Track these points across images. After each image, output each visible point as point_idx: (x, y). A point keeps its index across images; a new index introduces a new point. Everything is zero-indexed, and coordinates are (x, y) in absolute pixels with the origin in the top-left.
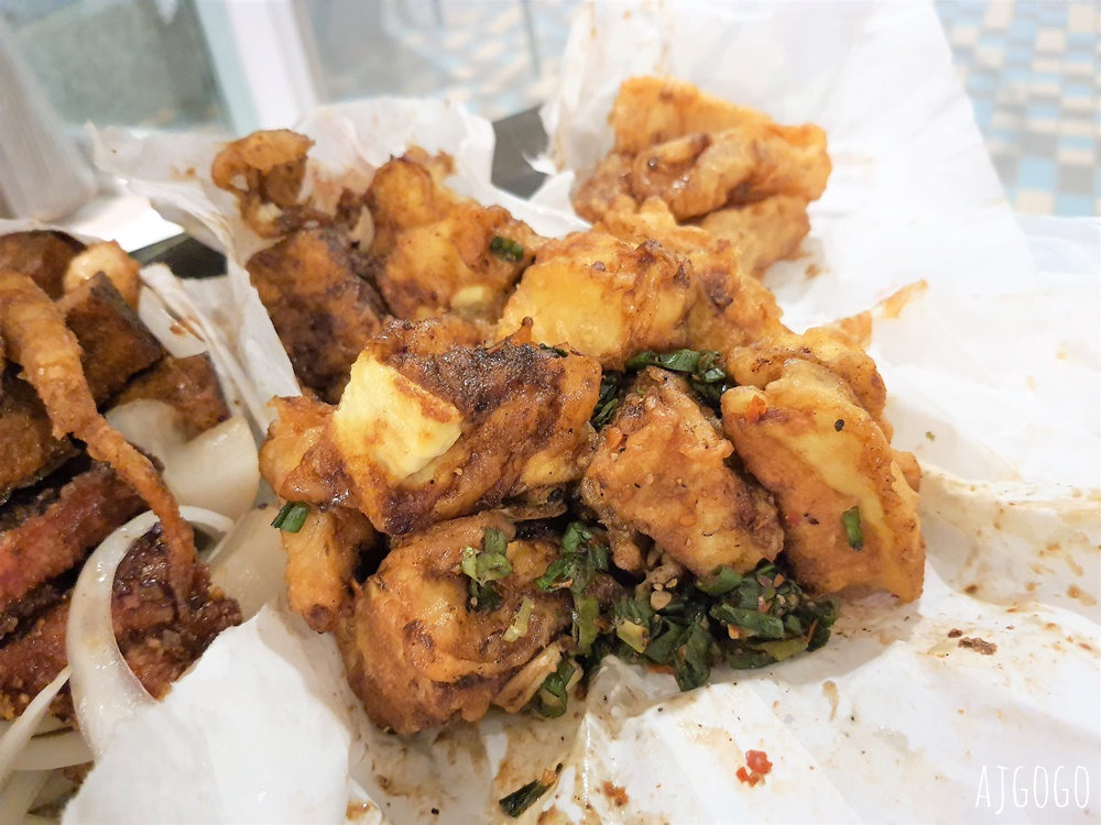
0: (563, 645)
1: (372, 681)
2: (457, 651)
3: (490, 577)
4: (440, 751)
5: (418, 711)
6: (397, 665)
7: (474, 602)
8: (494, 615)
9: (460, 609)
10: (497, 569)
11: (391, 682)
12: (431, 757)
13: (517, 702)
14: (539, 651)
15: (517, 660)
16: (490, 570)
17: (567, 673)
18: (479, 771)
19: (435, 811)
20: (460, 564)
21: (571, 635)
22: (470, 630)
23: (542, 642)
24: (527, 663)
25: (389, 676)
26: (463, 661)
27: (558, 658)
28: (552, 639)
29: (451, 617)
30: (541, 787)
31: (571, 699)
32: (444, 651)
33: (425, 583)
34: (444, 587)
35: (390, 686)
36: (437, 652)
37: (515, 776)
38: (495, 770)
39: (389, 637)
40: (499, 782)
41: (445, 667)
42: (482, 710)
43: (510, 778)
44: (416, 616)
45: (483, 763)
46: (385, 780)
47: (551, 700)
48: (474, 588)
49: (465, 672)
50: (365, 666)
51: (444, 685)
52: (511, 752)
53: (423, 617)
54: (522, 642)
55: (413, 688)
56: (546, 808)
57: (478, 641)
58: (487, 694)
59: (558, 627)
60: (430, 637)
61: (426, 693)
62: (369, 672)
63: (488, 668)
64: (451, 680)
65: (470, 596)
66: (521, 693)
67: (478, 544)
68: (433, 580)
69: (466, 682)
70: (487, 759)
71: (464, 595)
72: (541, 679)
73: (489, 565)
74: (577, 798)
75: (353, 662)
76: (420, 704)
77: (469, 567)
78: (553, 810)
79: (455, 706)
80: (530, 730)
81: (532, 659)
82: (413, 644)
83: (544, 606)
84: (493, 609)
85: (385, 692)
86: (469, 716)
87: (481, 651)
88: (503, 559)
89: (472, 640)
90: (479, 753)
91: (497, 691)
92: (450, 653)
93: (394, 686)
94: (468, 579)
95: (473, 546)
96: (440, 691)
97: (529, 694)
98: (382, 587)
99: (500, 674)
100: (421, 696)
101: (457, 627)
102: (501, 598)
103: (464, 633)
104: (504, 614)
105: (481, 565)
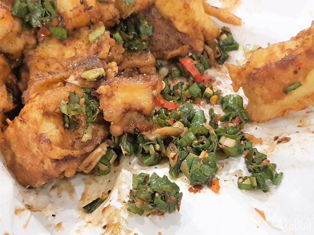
0: (108, 143)
1: (21, 165)
2: (62, 145)
3: (73, 113)
4: (54, 193)
5: (44, 175)
6: (33, 156)
7: (67, 125)
8: (76, 131)
9: (61, 128)
10: (76, 110)
11: (30, 163)
12: (50, 196)
13: (88, 168)
14: (97, 146)
15: (88, 149)
16: (73, 110)
17: (110, 155)
18: (72, 198)
19: (53, 215)
20: (59, 108)
21: (111, 139)
22: (66, 137)
23: (99, 142)
24: (92, 151)
25: (29, 161)
26: (65, 150)
27: (106, 149)
28: (103, 141)
29: (58, 131)
30: (102, 200)
31: (112, 167)
32: (55, 145)
33: (44, 118)
34: (52, 119)
35: (30, 165)
36: (53, 146)
37: (89, 198)
38: (79, 197)
39: (28, 143)
40: (82, 201)
41: (57, 152)
42: (74, 172)
43: (86, 199)
44: (41, 132)
45: (74, 195)
46: (29, 206)
47: (103, 167)
48: (67, 119)
49: (66, 154)
50: (16, 159)
51: (57, 161)
52: (86, 189)
53: (44, 132)
54: (90, 142)
55: (42, 165)
56: (105, 206)
57: (71, 141)
58: (76, 164)
59: (105, 136)
60: (49, 140)
61: (48, 165)
62: (19, 160)
63: (76, 153)
64: (60, 158)
65: (65, 123)
66: (90, 164)
67: (67, 99)
68: (47, 116)
69: (67, 159)
70: (76, 193)
71: (62, 123)
72: (99, 158)
73: (73, 108)
74: (119, 200)
75: (9, 158)
76: (45, 171)
77: (64, 110)
78: (109, 206)
79: (62, 170)
80: (94, 179)
81: (94, 149)
82: (42, 143)
83: (98, 127)
84: (75, 129)
85: (27, 169)
86: (68, 175)
87: (72, 146)
88: (78, 105)
89: (68, 141)
90: (72, 191)
91: (80, 163)
92: (59, 146)
93: (32, 165)
94: (63, 115)
95: (65, 100)
96: (54, 164)
97: (94, 164)
98: (23, 121)
99: (82, 155)
100: (46, 167)
101: (61, 135)
102: (78, 124)
103: (64, 138)
104: (81, 131)
105: (69, 108)
